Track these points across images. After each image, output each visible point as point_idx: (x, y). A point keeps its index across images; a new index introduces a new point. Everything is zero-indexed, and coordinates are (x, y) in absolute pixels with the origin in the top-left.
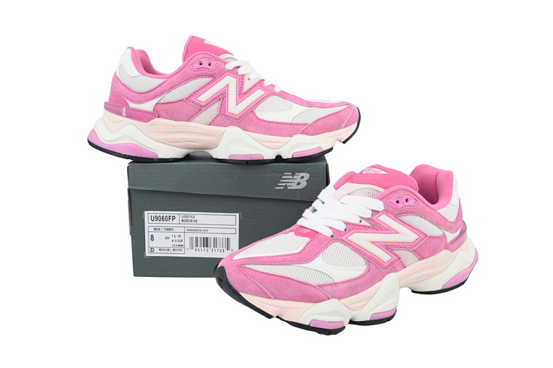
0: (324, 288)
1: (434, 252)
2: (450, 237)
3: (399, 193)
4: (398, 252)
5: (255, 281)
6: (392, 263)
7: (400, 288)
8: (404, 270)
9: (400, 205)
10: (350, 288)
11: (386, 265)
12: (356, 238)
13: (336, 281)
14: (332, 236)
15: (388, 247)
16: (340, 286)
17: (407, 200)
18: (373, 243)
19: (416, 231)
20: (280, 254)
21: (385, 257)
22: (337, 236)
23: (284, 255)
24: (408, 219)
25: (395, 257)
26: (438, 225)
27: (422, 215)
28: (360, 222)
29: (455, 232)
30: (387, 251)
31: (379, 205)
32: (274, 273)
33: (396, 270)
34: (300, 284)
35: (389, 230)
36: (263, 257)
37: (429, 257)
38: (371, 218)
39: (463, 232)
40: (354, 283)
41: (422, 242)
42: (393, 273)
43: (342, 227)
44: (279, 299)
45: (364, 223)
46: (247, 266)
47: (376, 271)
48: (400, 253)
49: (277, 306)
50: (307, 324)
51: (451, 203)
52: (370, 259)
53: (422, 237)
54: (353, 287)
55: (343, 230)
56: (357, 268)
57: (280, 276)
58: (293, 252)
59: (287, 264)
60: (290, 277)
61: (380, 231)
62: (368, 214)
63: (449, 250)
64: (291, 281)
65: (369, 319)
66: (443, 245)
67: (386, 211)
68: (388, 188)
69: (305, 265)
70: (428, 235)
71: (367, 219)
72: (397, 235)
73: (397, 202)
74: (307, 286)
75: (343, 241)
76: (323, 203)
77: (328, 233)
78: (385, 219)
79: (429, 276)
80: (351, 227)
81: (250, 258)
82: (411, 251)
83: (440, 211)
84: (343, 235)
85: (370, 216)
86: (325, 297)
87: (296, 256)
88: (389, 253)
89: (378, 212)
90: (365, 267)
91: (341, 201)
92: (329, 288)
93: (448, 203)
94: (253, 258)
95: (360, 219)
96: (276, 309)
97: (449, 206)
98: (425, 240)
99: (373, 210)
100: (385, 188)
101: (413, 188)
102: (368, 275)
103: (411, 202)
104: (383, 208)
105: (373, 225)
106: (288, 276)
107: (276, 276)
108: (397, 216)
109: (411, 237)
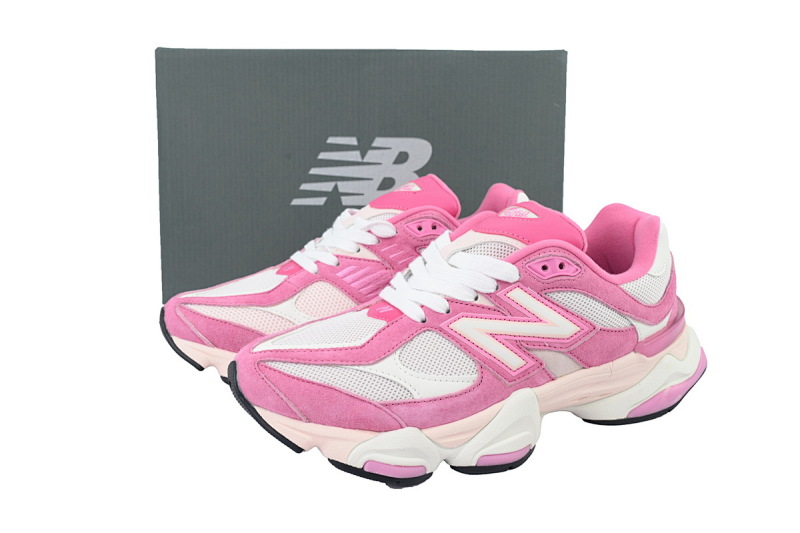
0: (394, 408)
1: (610, 356)
2: (645, 331)
3: (548, 253)
4: (540, 355)
5: (277, 390)
6: (527, 372)
7: (543, 414)
8: (552, 384)
9: (547, 274)
10: (442, 410)
11: (514, 374)
12: (465, 326)
13: (417, 397)
14: (424, 322)
15: (521, 345)
16: (425, 406)
17: (561, 266)
18: (493, 335)
19: (575, 320)
20: (328, 346)
21: (513, 361)
22: (433, 322)
23: (335, 350)
24: (563, 297)
25: (532, 363)
26: (619, 309)
27: (589, 291)
28: (476, 299)
29: (656, 322)
30: (517, 350)
31: (511, 273)
32: (311, 379)
33: (534, 384)
34: (352, 400)
35: (524, 315)
36: (299, 351)
37: (602, 364)
38: (494, 293)
39: (677, 320)
40: (449, 403)
41: (586, 339)
42: (529, 389)
43: (441, 306)
44: (316, 422)
45: (482, 301)
46: (270, 364)
47: (494, 384)
48: (543, 355)
49: (311, 434)
50: (359, 466)
51: (652, 271)
52: (486, 363)
53: (587, 329)
54: (449, 409)
55: (444, 312)
56: (460, 377)
57: (319, 385)
58: (352, 345)
59: (337, 365)
60: (337, 386)
61: (509, 317)
62: (491, 287)
63: (642, 353)
64: (337, 394)
65: (474, 465)
66: (631, 344)
67: (522, 283)
68: (533, 242)
69: (367, 368)
70: (599, 327)
71: (488, 295)
72: (540, 323)
73: (544, 268)
74: (364, 404)
75: (441, 330)
76: (425, 263)
77: (417, 315)
78: (519, 296)
79: (605, 396)
80: (457, 307)
81: (277, 351)
82: (563, 353)
83: (627, 287)
84: (442, 321)
85: (492, 291)
86: (394, 423)
87: (355, 351)
88: (522, 354)
89: (507, 284)
90: (475, 377)
91: (452, 261)
92: (402, 409)
93: (644, 272)
94: (282, 351)
95: (476, 295)
96: (308, 438)
97: (646, 277)
98: (591, 335)
99: (498, 281)
100: (528, 242)
101: (577, 245)
102: (478, 391)
103: (569, 270)
104: (516, 277)
105: (497, 304)
106: (334, 385)
107: (313, 383)
108: (542, 291)
109: (565, 328)
